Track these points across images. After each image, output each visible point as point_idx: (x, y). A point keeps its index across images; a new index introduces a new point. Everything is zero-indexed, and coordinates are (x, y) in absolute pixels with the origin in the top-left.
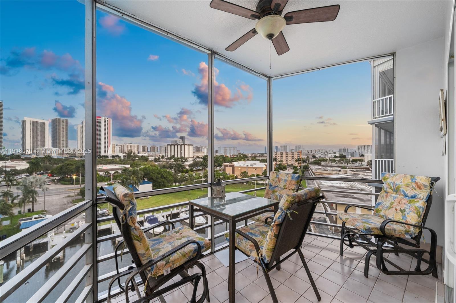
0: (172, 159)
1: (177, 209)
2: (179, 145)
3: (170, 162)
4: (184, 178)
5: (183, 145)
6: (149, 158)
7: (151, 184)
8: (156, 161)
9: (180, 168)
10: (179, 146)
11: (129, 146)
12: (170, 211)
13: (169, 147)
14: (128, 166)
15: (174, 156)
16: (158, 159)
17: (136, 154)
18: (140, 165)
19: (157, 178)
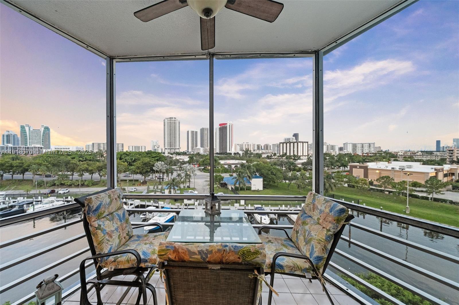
0: (284, 157)
1: (285, 207)
2: (292, 142)
3: (281, 160)
4: (295, 176)
5: (296, 142)
6: (262, 155)
7: (262, 179)
8: (269, 159)
9: (292, 167)
10: (292, 144)
11: (247, 145)
12: (278, 206)
13: (281, 145)
14: (244, 162)
15: (286, 154)
16: (270, 156)
17: (252, 152)
18: (253, 161)
19: (267, 174)
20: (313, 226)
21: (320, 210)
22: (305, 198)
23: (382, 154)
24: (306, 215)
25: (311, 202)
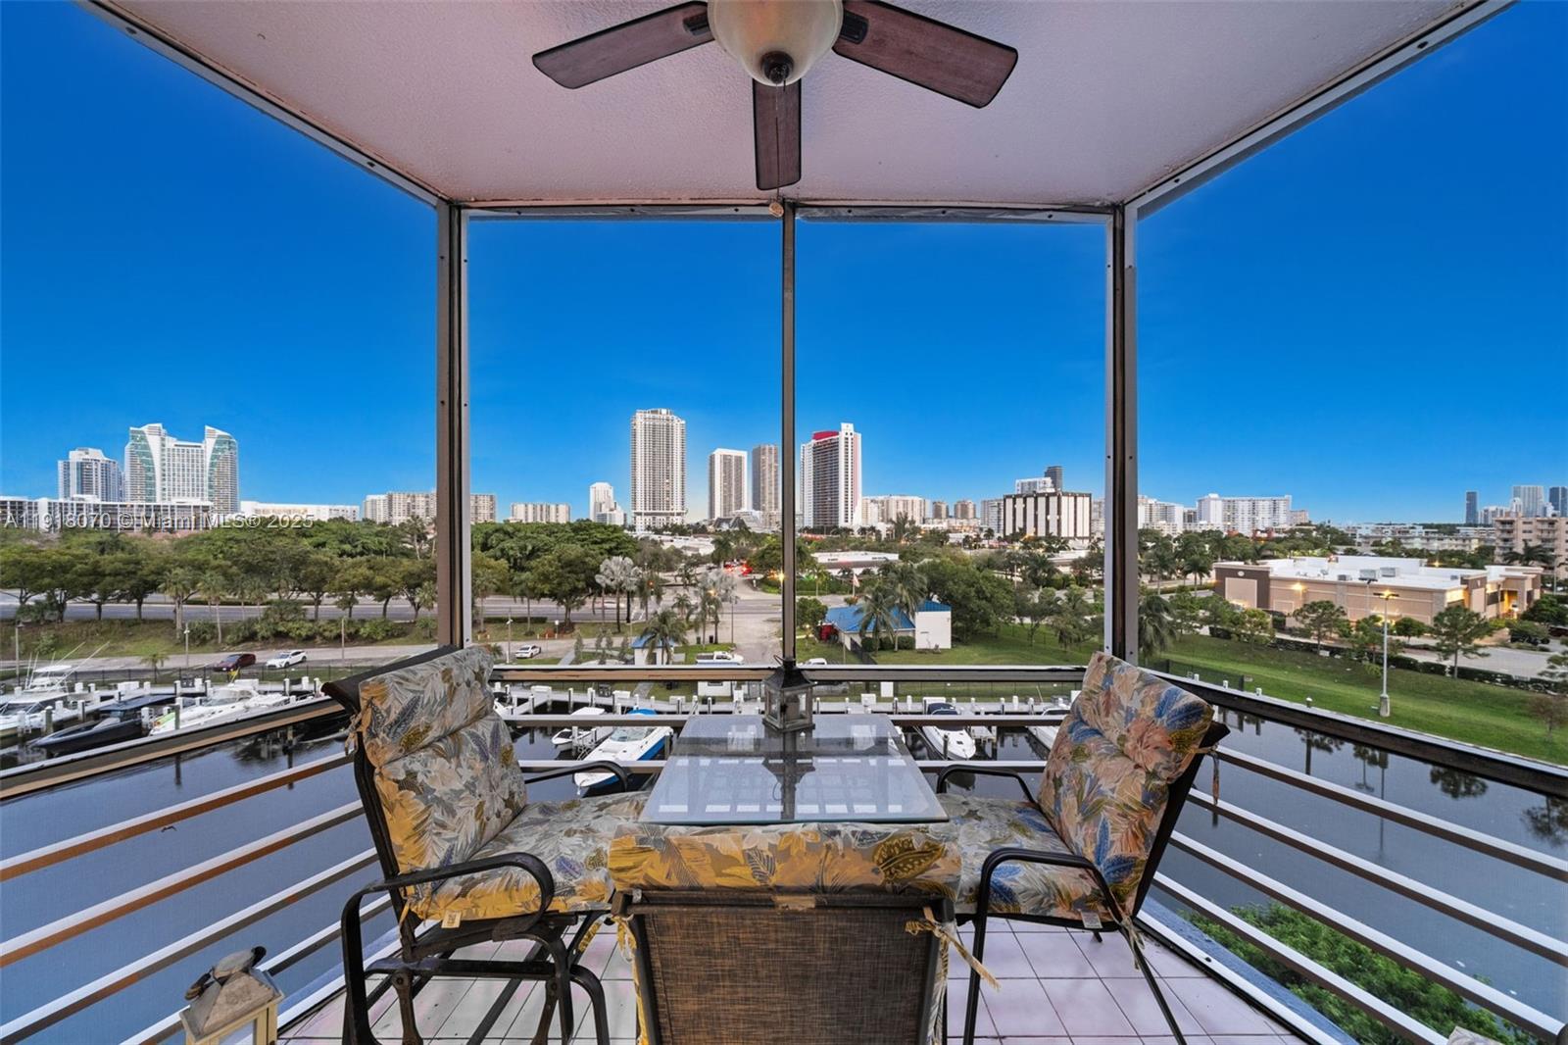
0: (1017, 541)
1: (1020, 701)
2: (1042, 495)
3: (1008, 551)
4: (1050, 603)
5: (1054, 494)
6: (950, 535)
7: (948, 614)
8: (970, 547)
9: (1041, 573)
10: (1042, 501)
11: (901, 504)
12: (999, 701)
13: (1009, 502)
14: (894, 557)
15: (1023, 530)
16: (975, 540)
17: (916, 524)
18: (922, 554)
19: (966, 596)
20: (1106, 763)
21: (1128, 710)
22: (1080, 673)
23: (1310, 532)
24: (1084, 727)
25: (1100, 684)
